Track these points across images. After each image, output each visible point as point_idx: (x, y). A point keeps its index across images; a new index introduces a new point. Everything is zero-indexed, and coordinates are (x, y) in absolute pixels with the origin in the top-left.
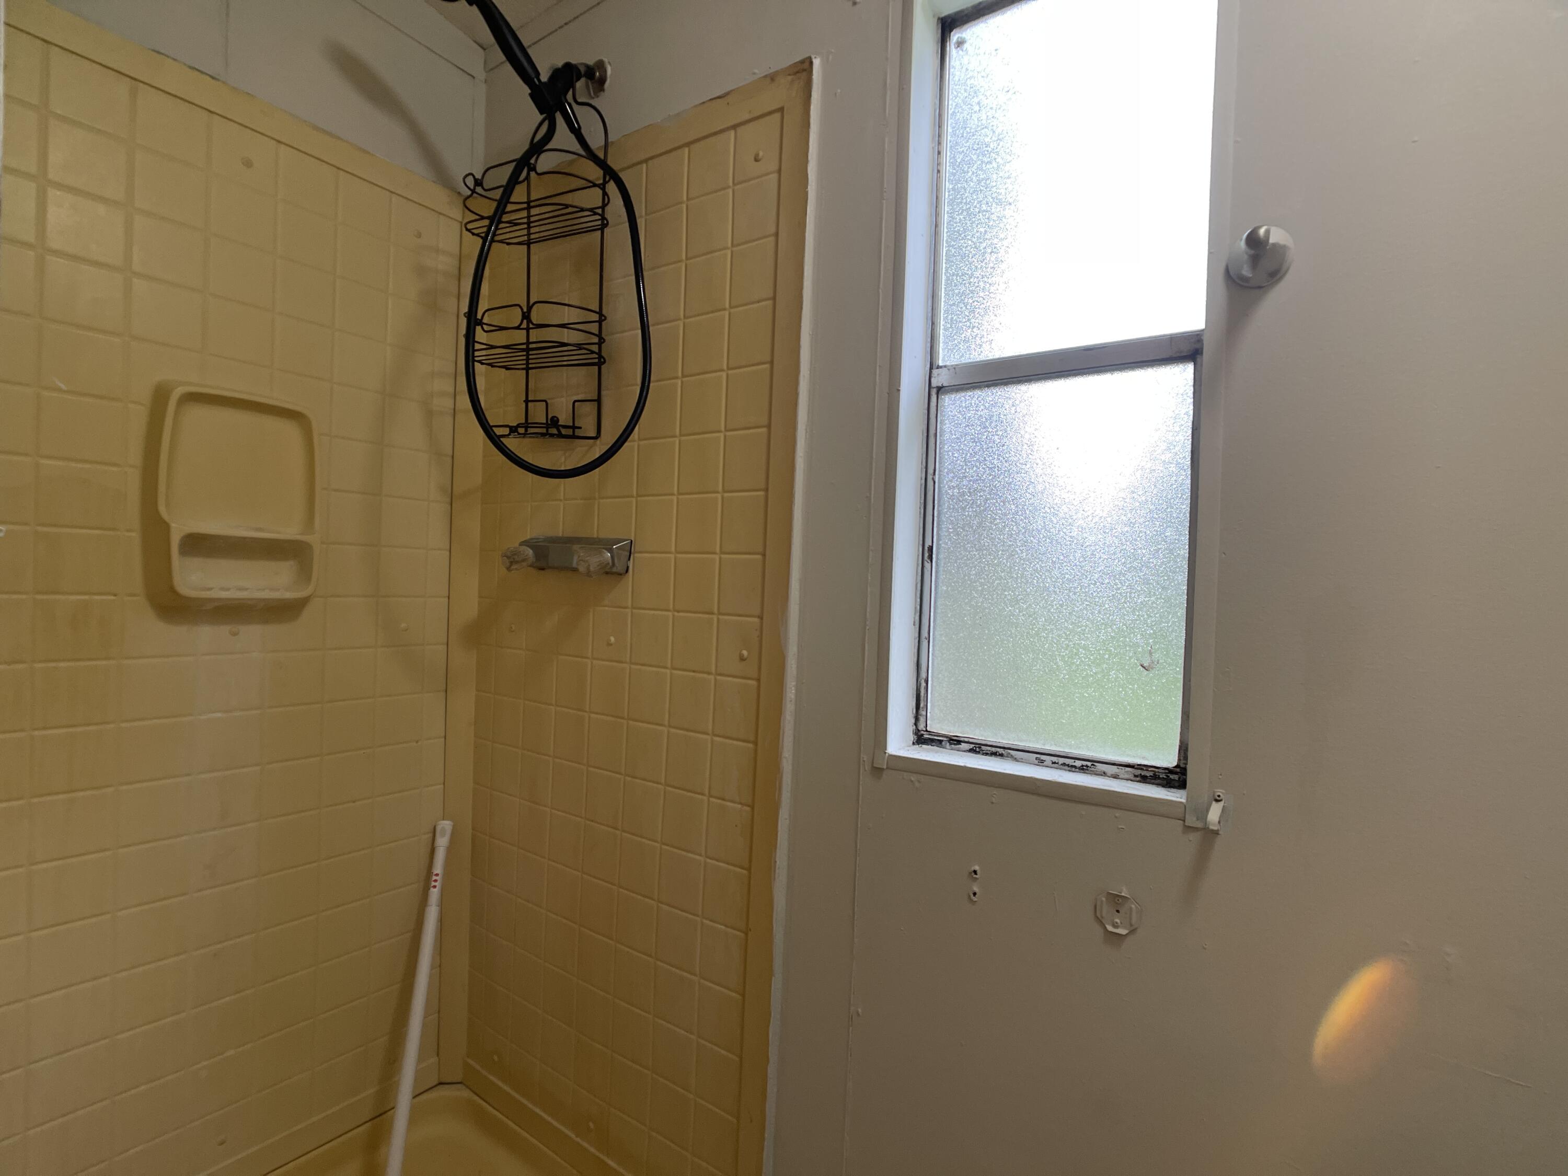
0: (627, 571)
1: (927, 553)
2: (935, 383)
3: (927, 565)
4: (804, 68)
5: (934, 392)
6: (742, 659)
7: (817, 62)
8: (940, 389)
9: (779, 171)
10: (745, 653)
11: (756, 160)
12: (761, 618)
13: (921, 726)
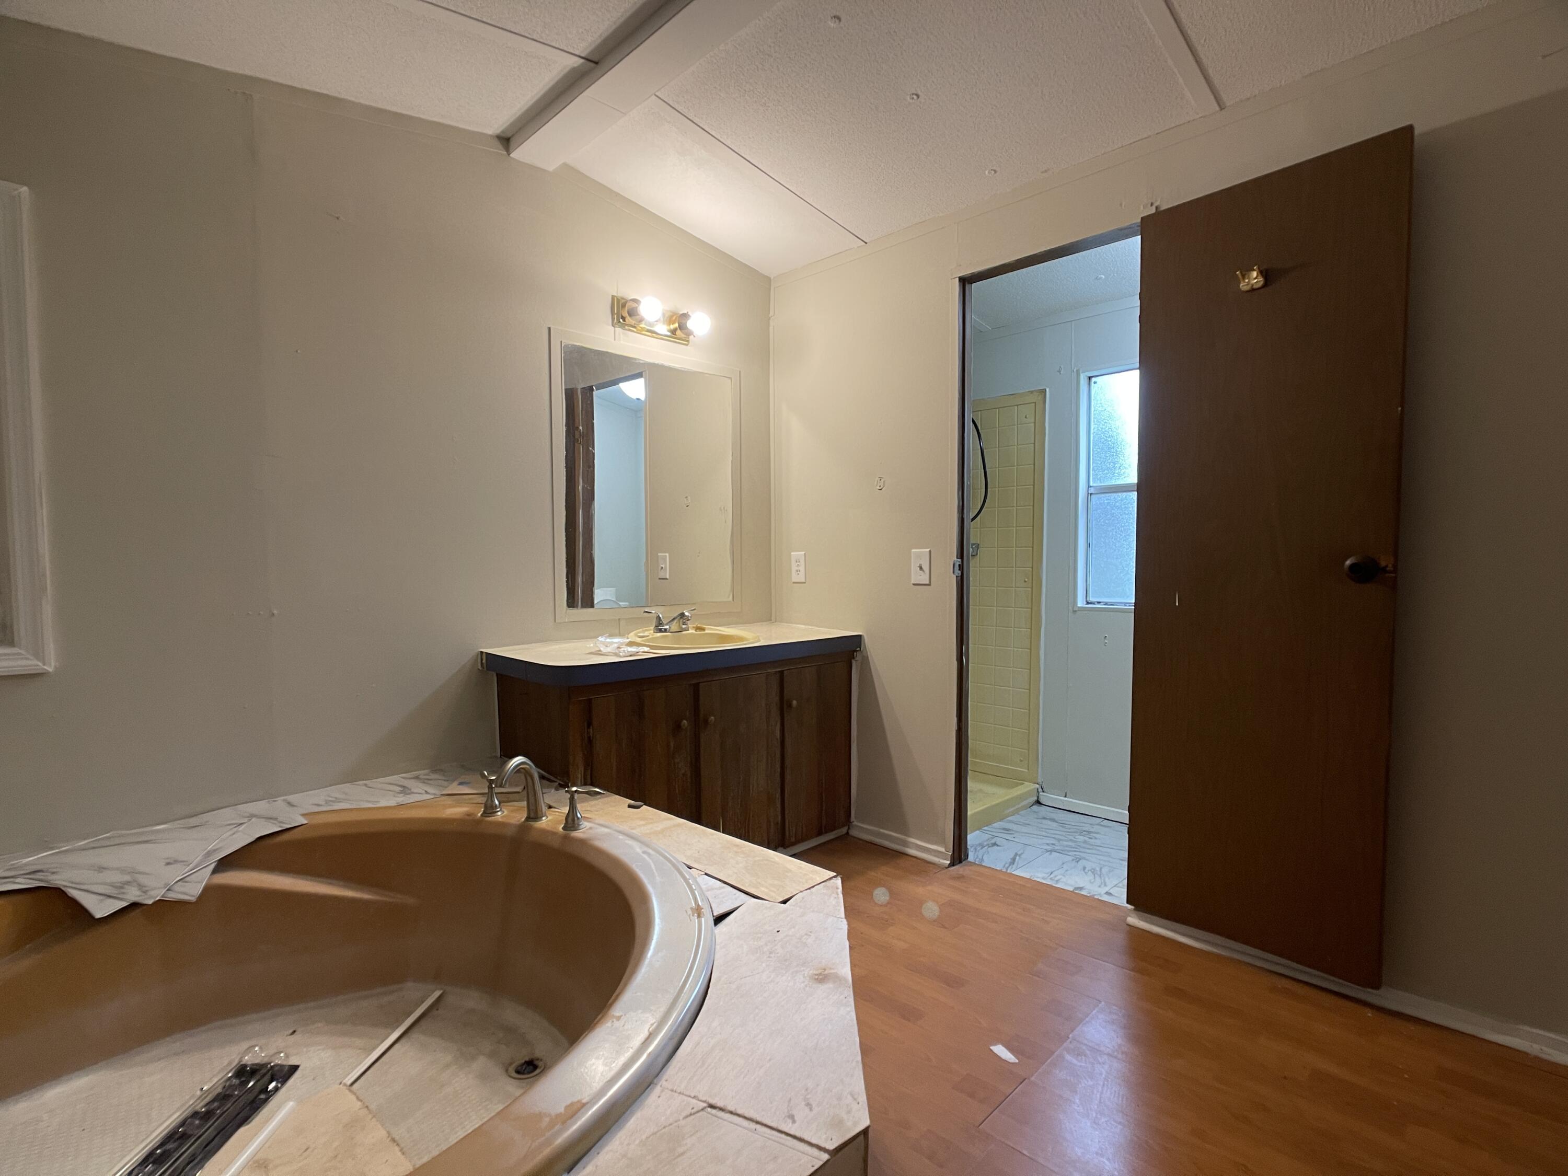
0: (977, 554)
1: (1088, 545)
2: (1090, 492)
3: (1088, 549)
4: (1044, 391)
5: (1089, 495)
6: (1025, 581)
7: (1048, 390)
8: (1091, 494)
9: (1035, 423)
10: (1026, 580)
11: (1026, 417)
12: (1032, 568)
13: (1088, 599)
